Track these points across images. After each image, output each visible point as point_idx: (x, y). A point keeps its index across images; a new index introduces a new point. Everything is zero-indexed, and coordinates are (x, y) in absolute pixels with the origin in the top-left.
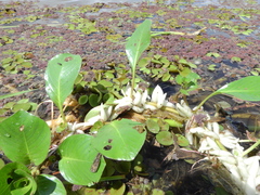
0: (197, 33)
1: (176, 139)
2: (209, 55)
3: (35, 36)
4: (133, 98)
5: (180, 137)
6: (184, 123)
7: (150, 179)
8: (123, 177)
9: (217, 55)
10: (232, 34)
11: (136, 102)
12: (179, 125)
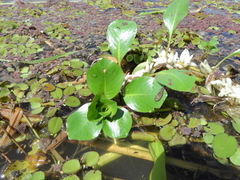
0: (198, 10)
1: (199, 89)
2: (211, 28)
3: (62, 10)
4: (167, 58)
5: (202, 88)
6: (204, 78)
7: (186, 114)
8: (169, 109)
9: (217, 29)
10: (227, 13)
11: (169, 61)
12: (200, 80)
